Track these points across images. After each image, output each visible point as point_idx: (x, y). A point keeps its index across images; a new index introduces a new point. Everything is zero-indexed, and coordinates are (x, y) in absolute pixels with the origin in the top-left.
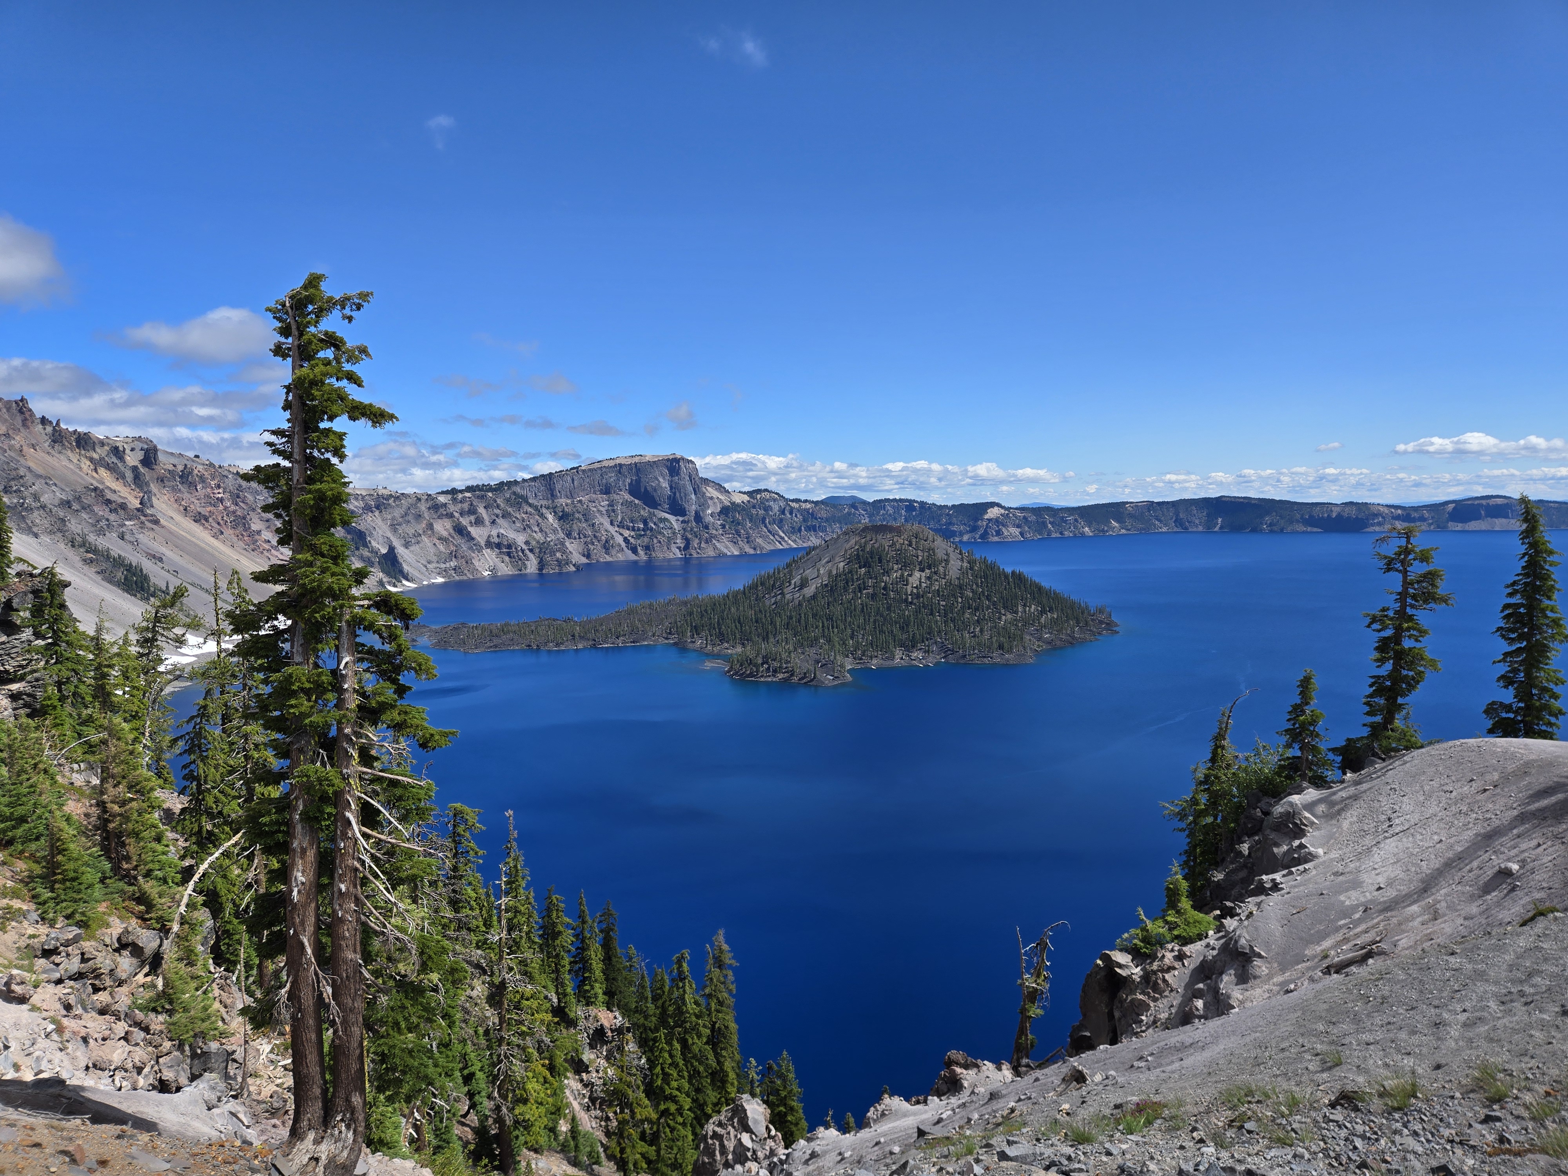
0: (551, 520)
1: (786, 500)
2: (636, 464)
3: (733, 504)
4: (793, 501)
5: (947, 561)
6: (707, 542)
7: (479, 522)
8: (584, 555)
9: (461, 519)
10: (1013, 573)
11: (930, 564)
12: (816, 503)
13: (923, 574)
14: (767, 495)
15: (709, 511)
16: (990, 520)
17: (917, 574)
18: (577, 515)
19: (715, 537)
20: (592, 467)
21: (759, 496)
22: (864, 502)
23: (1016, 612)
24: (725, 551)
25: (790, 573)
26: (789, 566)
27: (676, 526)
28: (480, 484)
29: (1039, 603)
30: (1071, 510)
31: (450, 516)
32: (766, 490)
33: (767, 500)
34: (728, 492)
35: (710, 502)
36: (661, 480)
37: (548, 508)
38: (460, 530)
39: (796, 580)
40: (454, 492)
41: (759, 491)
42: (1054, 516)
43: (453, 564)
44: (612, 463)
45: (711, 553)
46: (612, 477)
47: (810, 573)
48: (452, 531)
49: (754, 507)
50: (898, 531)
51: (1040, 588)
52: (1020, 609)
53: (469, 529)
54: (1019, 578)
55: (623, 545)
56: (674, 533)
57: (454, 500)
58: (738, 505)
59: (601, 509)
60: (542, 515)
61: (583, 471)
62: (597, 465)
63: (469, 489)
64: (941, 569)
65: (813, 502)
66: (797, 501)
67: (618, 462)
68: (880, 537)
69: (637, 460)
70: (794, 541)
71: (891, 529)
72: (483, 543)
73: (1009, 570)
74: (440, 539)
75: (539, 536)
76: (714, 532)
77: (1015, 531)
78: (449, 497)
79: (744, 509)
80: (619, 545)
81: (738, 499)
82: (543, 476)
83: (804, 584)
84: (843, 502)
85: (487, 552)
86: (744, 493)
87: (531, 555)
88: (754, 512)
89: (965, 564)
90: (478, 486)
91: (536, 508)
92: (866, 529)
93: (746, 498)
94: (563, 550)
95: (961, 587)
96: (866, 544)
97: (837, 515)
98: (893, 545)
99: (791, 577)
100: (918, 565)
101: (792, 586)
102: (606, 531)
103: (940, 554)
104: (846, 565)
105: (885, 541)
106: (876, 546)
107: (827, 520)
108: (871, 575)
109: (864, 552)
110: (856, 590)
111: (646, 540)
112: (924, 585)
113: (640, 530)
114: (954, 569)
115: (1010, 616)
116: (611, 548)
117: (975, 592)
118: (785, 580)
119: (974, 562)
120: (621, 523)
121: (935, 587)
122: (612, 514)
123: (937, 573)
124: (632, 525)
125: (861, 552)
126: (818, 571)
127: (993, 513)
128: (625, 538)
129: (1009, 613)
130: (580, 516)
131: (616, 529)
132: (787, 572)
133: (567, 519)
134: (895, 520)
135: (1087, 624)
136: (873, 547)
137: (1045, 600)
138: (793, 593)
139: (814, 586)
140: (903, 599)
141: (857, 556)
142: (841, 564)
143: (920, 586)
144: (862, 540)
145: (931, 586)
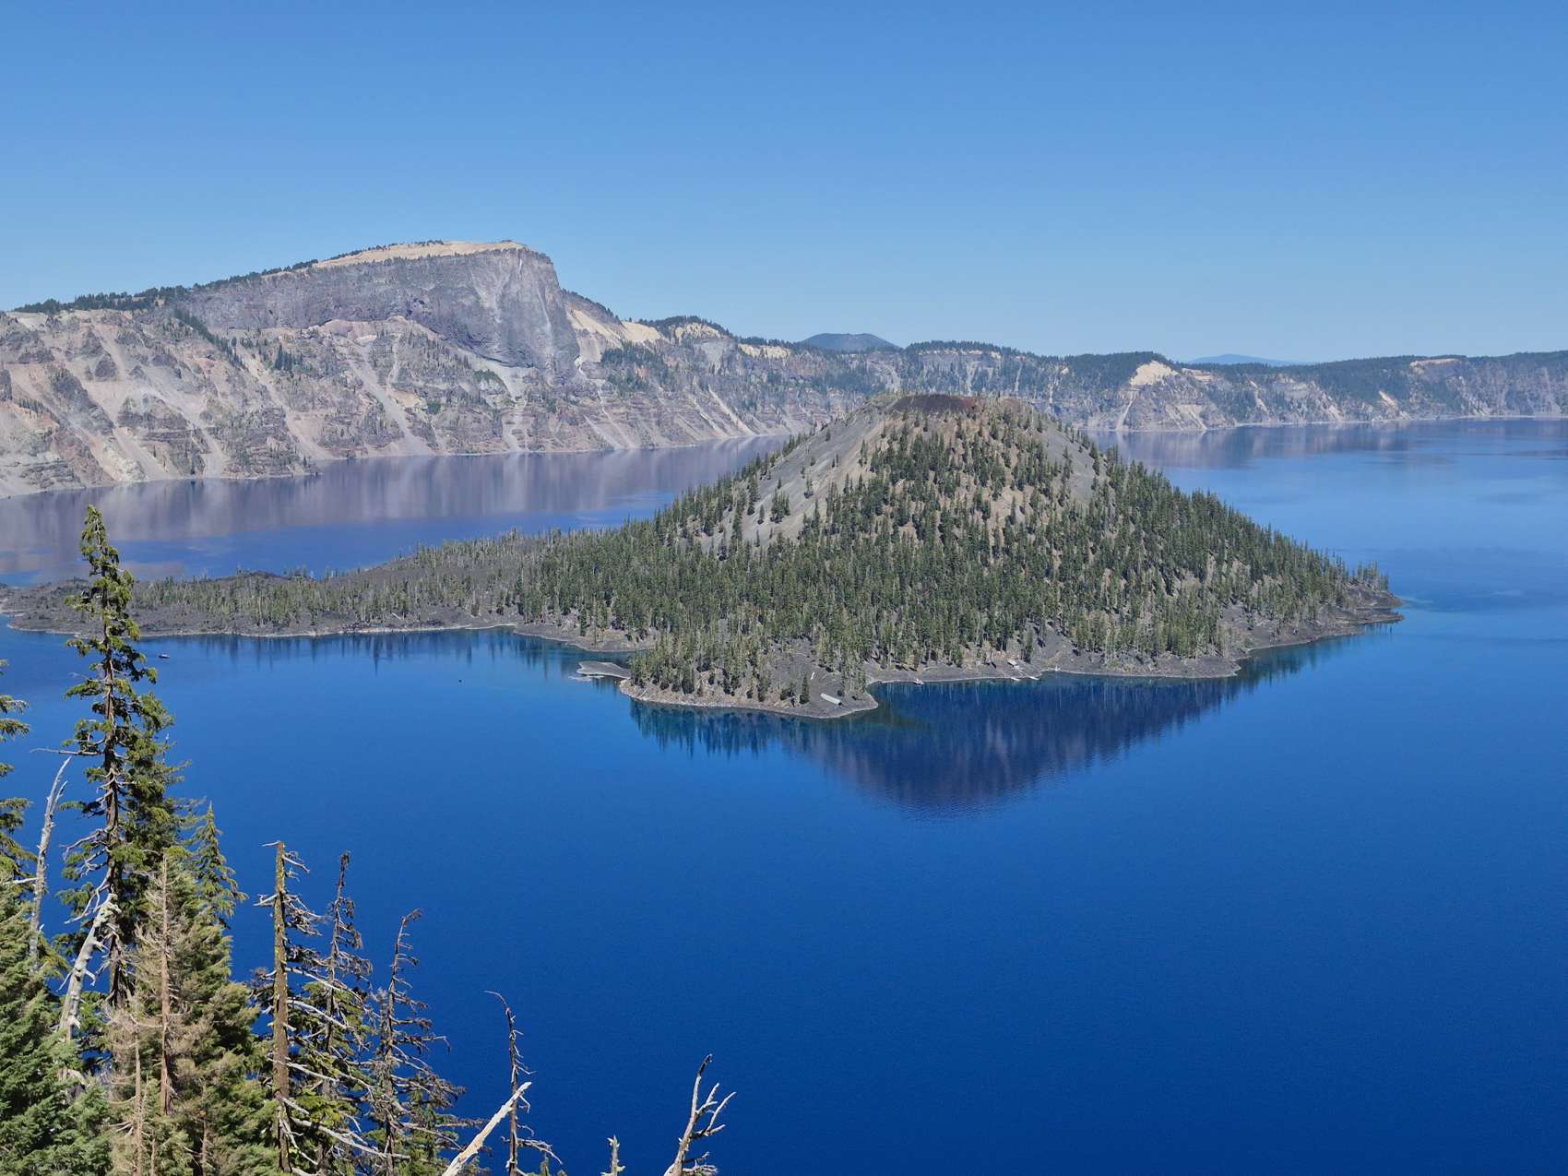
0: (254, 372)
1: (736, 339)
2: (430, 258)
3: (628, 345)
4: (750, 341)
5: (1068, 471)
6: (573, 422)
7: (105, 371)
8: (323, 444)
9: (68, 366)
11: (1035, 475)
12: (795, 348)
13: (1018, 495)
14: (695, 329)
15: (579, 361)
16: (1143, 389)
17: (1007, 494)
18: (308, 362)
19: (591, 412)
20: (339, 263)
21: (679, 331)
22: (891, 349)
23: (1201, 576)
24: (611, 441)
25: (752, 487)
26: (748, 471)
27: (514, 389)
28: (107, 292)
29: (1249, 557)
31: (44, 357)
32: (694, 319)
33: (698, 340)
34: (617, 321)
35: (581, 341)
36: (483, 293)
37: (248, 345)
38: (65, 385)
39: (765, 501)
40: (51, 307)
41: (679, 321)
43: (51, 456)
44: (380, 257)
45: (583, 446)
46: (382, 285)
47: (792, 489)
48: (48, 389)
49: (670, 351)
50: (971, 410)
51: (1249, 528)
52: (1210, 569)
53: (85, 385)
54: (1209, 509)
55: (405, 425)
56: (508, 402)
57: (54, 324)
58: (637, 348)
59: (359, 350)
60: (236, 362)
61: (321, 270)
62: (350, 260)
63: (85, 303)
64: (1056, 486)
65: (786, 345)
66: (756, 342)
67: (393, 253)
68: (932, 419)
69: (433, 250)
70: (754, 426)
71: (953, 404)
72: (113, 416)
73: (1187, 491)
74: (24, 405)
75: (231, 403)
76: (588, 402)
77: (1192, 411)
78: (43, 317)
79: (649, 357)
80: (395, 425)
81: (641, 336)
82: (236, 279)
83: (781, 510)
84: (847, 346)
85: (122, 432)
86: (650, 324)
87: (214, 444)
88: (670, 362)
89: (1102, 478)
90: (101, 297)
91: (224, 347)
92: (903, 405)
93: (653, 335)
94: (281, 433)
95: (1092, 521)
96: (905, 432)
97: (837, 371)
98: (959, 435)
99: (754, 499)
100: (1009, 477)
101: (756, 516)
102: (368, 395)
103: (1053, 456)
104: (868, 476)
105: (945, 427)
106: (926, 436)
107: (816, 383)
108: (915, 494)
109: (902, 449)
110: (885, 523)
111: (450, 415)
112: (1020, 517)
113: (438, 394)
114: (1081, 486)
115: (1191, 581)
116: (379, 431)
117: (1123, 535)
118: (741, 504)
119: (1121, 473)
120: (399, 378)
121: (1043, 522)
122: (381, 361)
123: (1046, 492)
124: (421, 383)
125: (896, 446)
126: (809, 484)
127: (1148, 374)
128: (408, 410)
129: (1188, 574)
130: (315, 364)
131: (390, 390)
132: (744, 484)
133: (289, 369)
134: (954, 383)
135: (1339, 600)
136: (920, 438)
137: (1258, 552)
138: (758, 530)
139: (801, 516)
140: (978, 545)
141: (889, 458)
142: (857, 472)
143: (1011, 519)
144: (900, 424)
145: (1034, 520)
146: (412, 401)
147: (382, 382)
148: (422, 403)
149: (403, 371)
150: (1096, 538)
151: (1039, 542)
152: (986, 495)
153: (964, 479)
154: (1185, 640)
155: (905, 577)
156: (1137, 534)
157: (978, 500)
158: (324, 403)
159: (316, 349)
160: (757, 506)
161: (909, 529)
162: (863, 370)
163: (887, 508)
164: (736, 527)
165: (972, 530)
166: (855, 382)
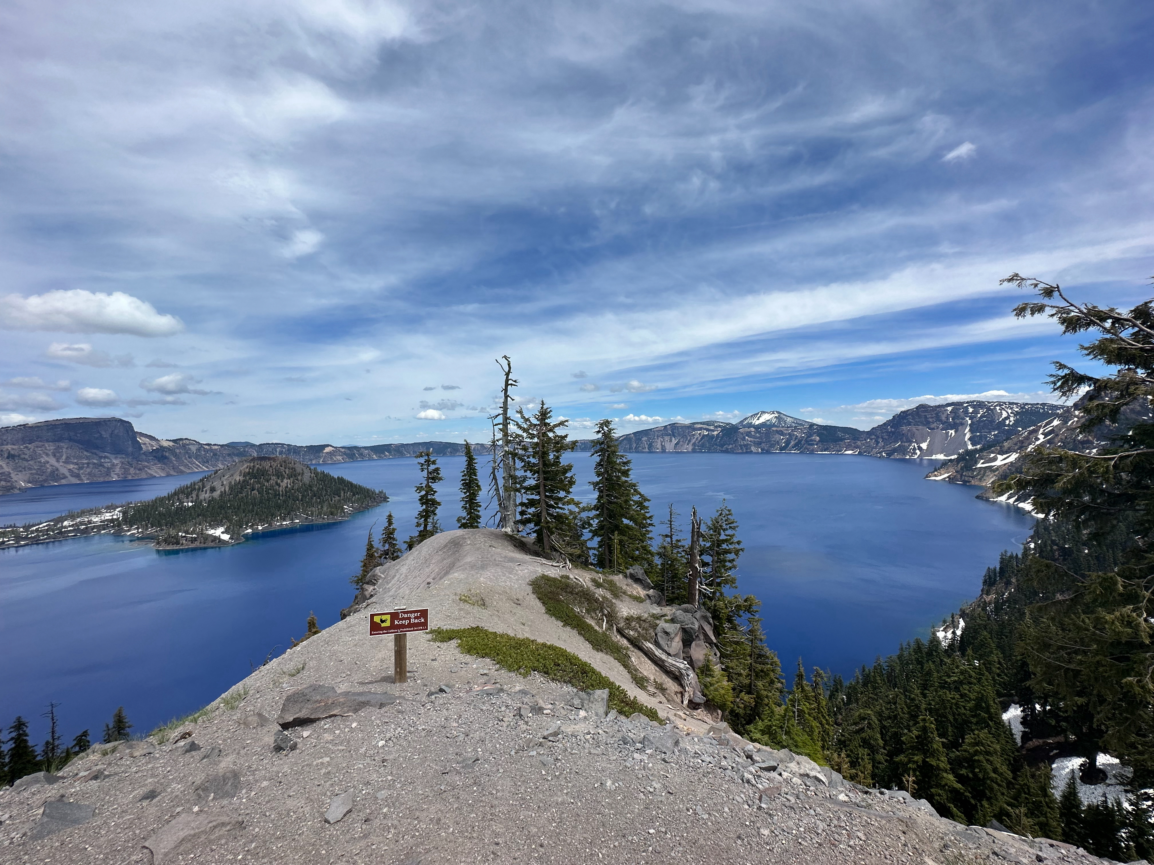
1: (201, 444)
3: (161, 447)
4: (206, 445)
5: (303, 474)
8: (29, 482)
10: (338, 477)
11: (294, 475)
12: (222, 446)
13: (289, 481)
14: (187, 442)
15: (142, 452)
16: (326, 453)
17: (285, 481)
18: (22, 456)
20: (39, 425)
21: (181, 442)
22: (254, 445)
23: (340, 496)
25: (203, 484)
26: (202, 480)
27: (115, 461)
29: (351, 491)
30: (366, 448)
32: (186, 439)
33: (187, 445)
34: (157, 440)
35: (143, 446)
36: (103, 435)
39: (208, 488)
41: (180, 440)
42: (358, 451)
44: (58, 422)
46: (58, 431)
47: (217, 484)
49: (177, 448)
50: (274, 460)
51: (351, 484)
52: (342, 495)
54: (341, 480)
56: (113, 465)
58: (165, 448)
59: (47, 452)
61: (30, 427)
62: (44, 424)
64: (299, 478)
65: (218, 445)
66: (208, 445)
68: (262, 463)
69: (82, 420)
70: (207, 467)
71: (269, 459)
73: (335, 476)
76: (146, 464)
77: (339, 457)
79: (169, 450)
80: (63, 474)
81: (166, 444)
83: (213, 490)
84: (239, 445)
86: (170, 441)
88: (176, 451)
89: (312, 475)
92: (254, 459)
93: (171, 444)
95: (310, 486)
96: (254, 466)
97: (236, 452)
98: (271, 466)
99: (204, 487)
100: (286, 476)
101: (204, 492)
102: (51, 466)
103: (299, 470)
104: (242, 478)
105: (266, 465)
106: (260, 467)
107: (229, 455)
108: (258, 482)
109: (253, 471)
110: (247, 491)
111: (88, 470)
112: (289, 486)
113: (84, 464)
114: (307, 477)
115: (337, 498)
116: (55, 475)
117: (318, 488)
118: (199, 489)
119: (318, 473)
120: (66, 459)
121: (296, 487)
122: (58, 454)
123: (297, 480)
124: (75, 461)
125: (251, 471)
126: (222, 482)
127: (327, 450)
128: (70, 469)
129: (337, 497)
130: (27, 457)
131: (61, 464)
132: (200, 484)
133: (14, 459)
134: (273, 454)
135: (374, 499)
136: (258, 468)
137: (354, 490)
138: (205, 496)
139: (219, 491)
140: (277, 495)
141: (249, 473)
142: (238, 478)
143: (287, 487)
144: (252, 464)
145: (293, 487)
146: (71, 466)
147: (58, 461)
148: (76, 467)
149: (67, 458)
150: (311, 490)
151: (295, 492)
152: (279, 481)
153: (272, 478)
154: (336, 512)
155: (254, 504)
156: (322, 488)
157: (276, 483)
158: (30, 469)
159: (27, 452)
160: (204, 489)
161: (255, 492)
162: (245, 451)
163: (248, 487)
164: (197, 496)
165: (275, 491)
166: (240, 454)
